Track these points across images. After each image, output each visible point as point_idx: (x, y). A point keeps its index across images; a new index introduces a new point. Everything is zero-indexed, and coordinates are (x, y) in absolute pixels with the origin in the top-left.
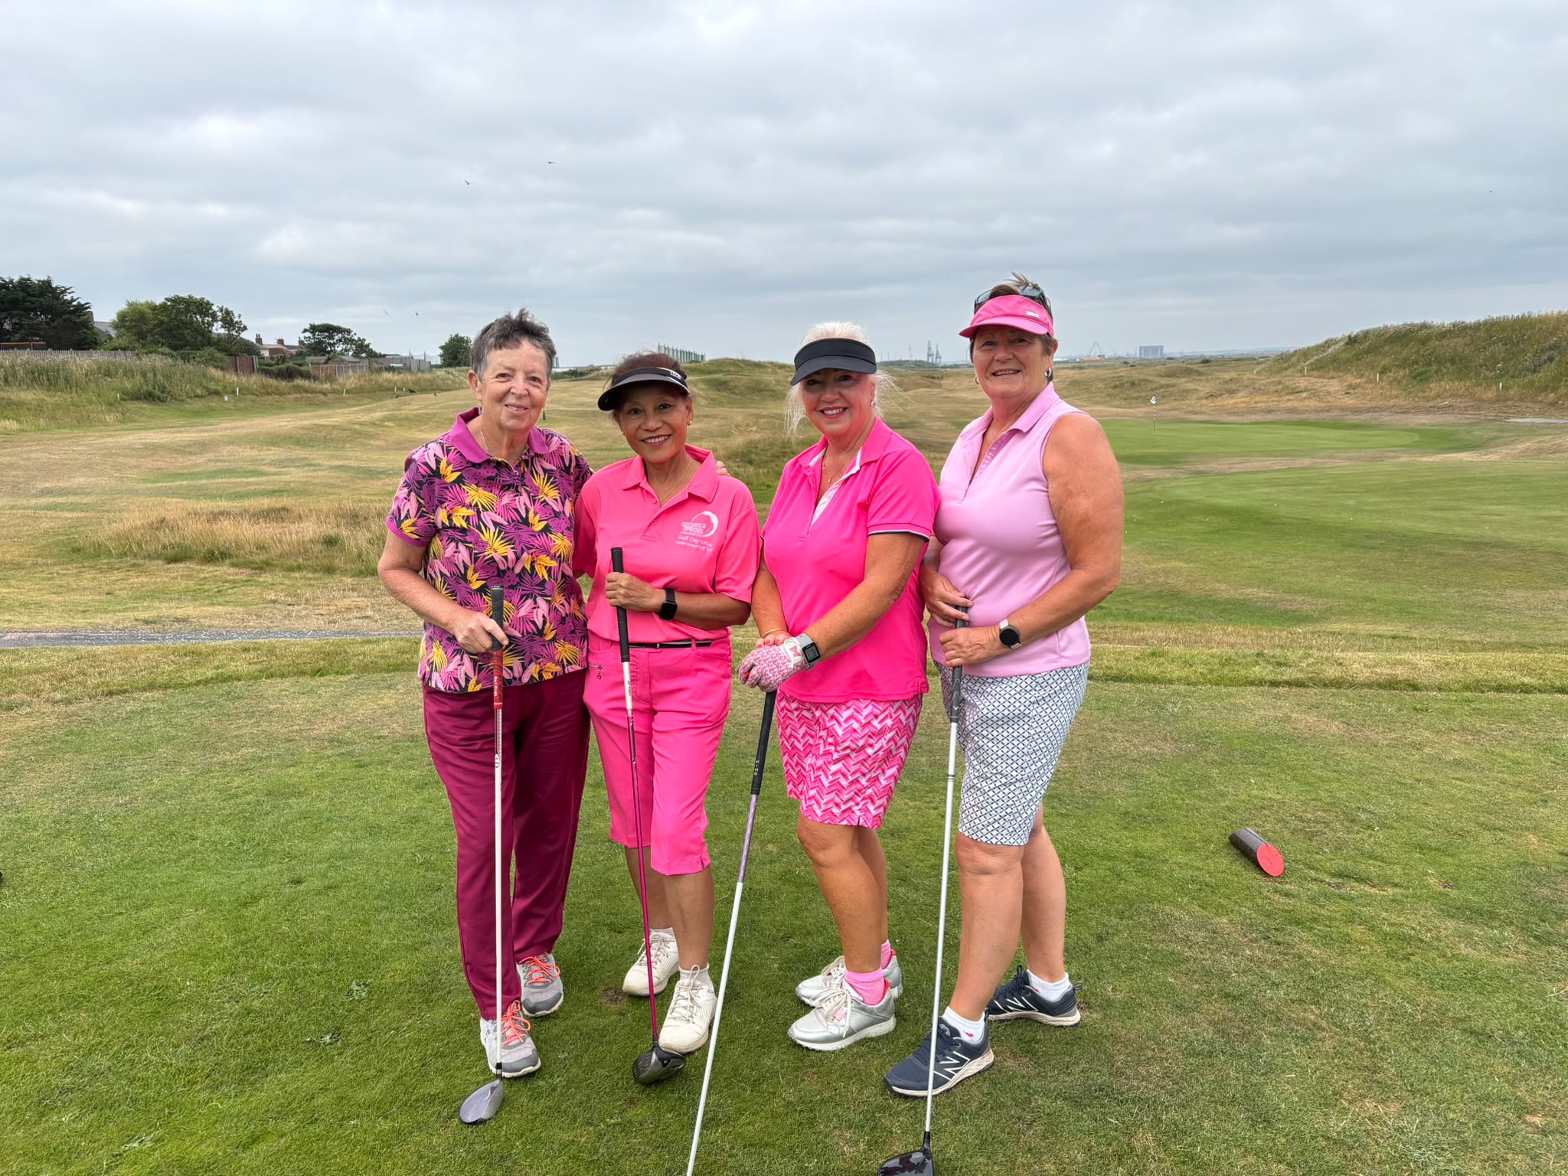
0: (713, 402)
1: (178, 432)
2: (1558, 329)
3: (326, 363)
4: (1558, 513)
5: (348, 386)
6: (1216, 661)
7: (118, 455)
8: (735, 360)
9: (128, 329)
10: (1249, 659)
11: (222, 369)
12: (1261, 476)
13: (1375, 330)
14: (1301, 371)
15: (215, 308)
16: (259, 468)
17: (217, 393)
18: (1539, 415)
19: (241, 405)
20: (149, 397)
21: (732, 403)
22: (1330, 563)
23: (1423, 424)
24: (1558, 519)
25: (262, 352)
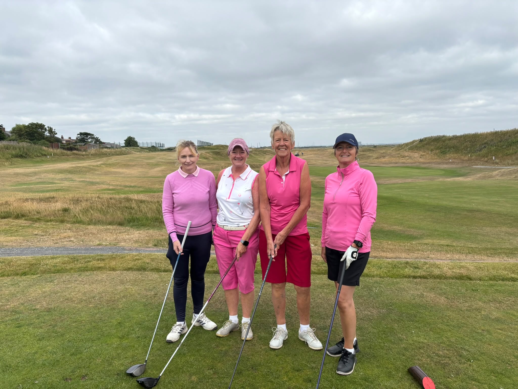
0: (215, 159)
1: (29, 169)
2: (487, 137)
3: (84, 145)
4: (496, 199)
5: (91, 153)
6: (390, 266)
7: (4, 177)
8: (223, 145)
9: (16, 133)
10: (403, 265)
11: (48, 147)
12: (396, 186)
13: (428, 137)
14: (406, 150)
15: (46, 127)
16: (53, 181)
17: (45, 155)
18: (482, 165)
19: (54, 159)
20: (21, 156)
21: (221, 159)
22: (422, 217)
23: (445, 168)
24: (497, 201)
25: (63, 141)
